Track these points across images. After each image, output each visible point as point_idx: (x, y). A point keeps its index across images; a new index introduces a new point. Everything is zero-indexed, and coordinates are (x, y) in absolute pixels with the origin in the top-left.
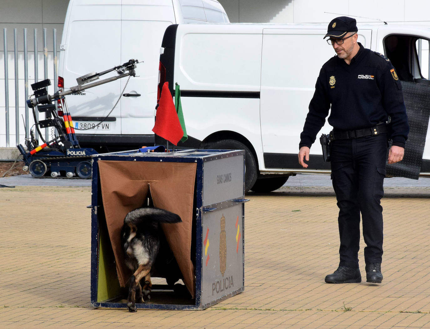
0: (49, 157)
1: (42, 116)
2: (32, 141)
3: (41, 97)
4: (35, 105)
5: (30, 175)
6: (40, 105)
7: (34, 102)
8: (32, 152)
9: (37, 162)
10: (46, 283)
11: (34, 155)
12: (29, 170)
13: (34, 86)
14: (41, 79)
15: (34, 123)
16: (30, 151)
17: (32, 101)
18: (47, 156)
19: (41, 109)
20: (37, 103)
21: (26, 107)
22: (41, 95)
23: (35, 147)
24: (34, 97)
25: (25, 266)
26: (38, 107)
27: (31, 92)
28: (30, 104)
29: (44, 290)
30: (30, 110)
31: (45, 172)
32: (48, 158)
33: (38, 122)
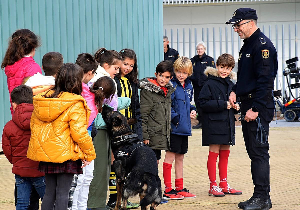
0: (297, 108)
1: (293, 81)
2: (286, 98)
3: (292, 69)
4: (288, 74)
5: (285, 120)
6: (292, 74)
7: (287, 72)
8: (286, 105)
9: (289, 112)
10: (292, 189)
11: (287, 107)
12: (284, 117)
13: (288, 62)
14: (293, 56)
15: (287, 86)
16: (285, 104)
17: (286, 72)
18: (296, 107)
19: (292, 77)
20: (289, 73)
21: (283, 76)
22: (292, 67)
23: (288, 102)
24: (288, 69)
25: (278, 178)
26: (290, 75)
27: (286, 65)
28: (285, 74)
29: (290, 193)
30: (285, 77)
31: (295, 118)
32: (296, 109)
33: (290, 85)
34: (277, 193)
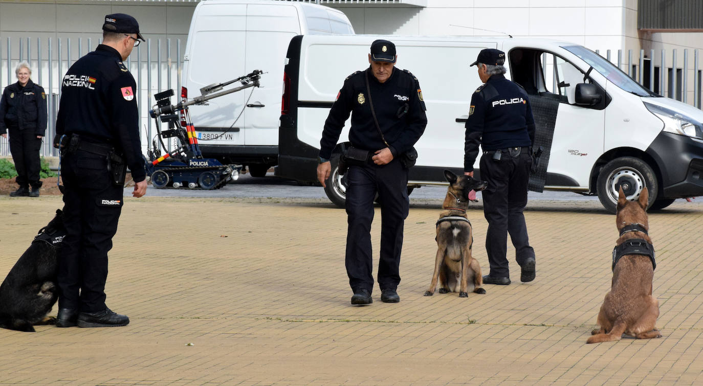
0: (172, 167)
1: (165, 127)
2: (154, 152)
3: (164, 108)
4: (158, 116)
5: (152, 186)
6: (163, 115)
7: (157, 112)
8: (154, 162)
9: (159, 173)
10: (168, 293)
11: (156, 165)
12: (151, 181)
13: (158, 97)
14: (164, 89)
15: (157, 133)
16: (152, 161)
17: (155, 111)
18: (169, 167)
19: (164, 120)
20: (160, 113)
21: (148, 118)
22: (165, 105)
23: (157, 158)
24: (157, 107)
25: (146, 277)
26: (161, 117)
27: (154, 102)
28: (153, 114)
29: (166, 301)
30: (153, 120)
31: (167, 183)
32: (170, 169)
33: (161, 132)
34: (145, 300)
